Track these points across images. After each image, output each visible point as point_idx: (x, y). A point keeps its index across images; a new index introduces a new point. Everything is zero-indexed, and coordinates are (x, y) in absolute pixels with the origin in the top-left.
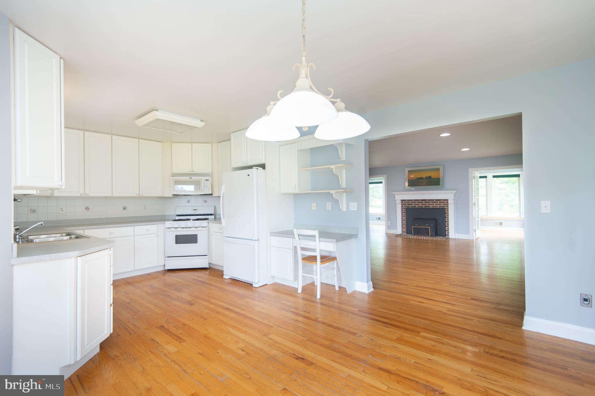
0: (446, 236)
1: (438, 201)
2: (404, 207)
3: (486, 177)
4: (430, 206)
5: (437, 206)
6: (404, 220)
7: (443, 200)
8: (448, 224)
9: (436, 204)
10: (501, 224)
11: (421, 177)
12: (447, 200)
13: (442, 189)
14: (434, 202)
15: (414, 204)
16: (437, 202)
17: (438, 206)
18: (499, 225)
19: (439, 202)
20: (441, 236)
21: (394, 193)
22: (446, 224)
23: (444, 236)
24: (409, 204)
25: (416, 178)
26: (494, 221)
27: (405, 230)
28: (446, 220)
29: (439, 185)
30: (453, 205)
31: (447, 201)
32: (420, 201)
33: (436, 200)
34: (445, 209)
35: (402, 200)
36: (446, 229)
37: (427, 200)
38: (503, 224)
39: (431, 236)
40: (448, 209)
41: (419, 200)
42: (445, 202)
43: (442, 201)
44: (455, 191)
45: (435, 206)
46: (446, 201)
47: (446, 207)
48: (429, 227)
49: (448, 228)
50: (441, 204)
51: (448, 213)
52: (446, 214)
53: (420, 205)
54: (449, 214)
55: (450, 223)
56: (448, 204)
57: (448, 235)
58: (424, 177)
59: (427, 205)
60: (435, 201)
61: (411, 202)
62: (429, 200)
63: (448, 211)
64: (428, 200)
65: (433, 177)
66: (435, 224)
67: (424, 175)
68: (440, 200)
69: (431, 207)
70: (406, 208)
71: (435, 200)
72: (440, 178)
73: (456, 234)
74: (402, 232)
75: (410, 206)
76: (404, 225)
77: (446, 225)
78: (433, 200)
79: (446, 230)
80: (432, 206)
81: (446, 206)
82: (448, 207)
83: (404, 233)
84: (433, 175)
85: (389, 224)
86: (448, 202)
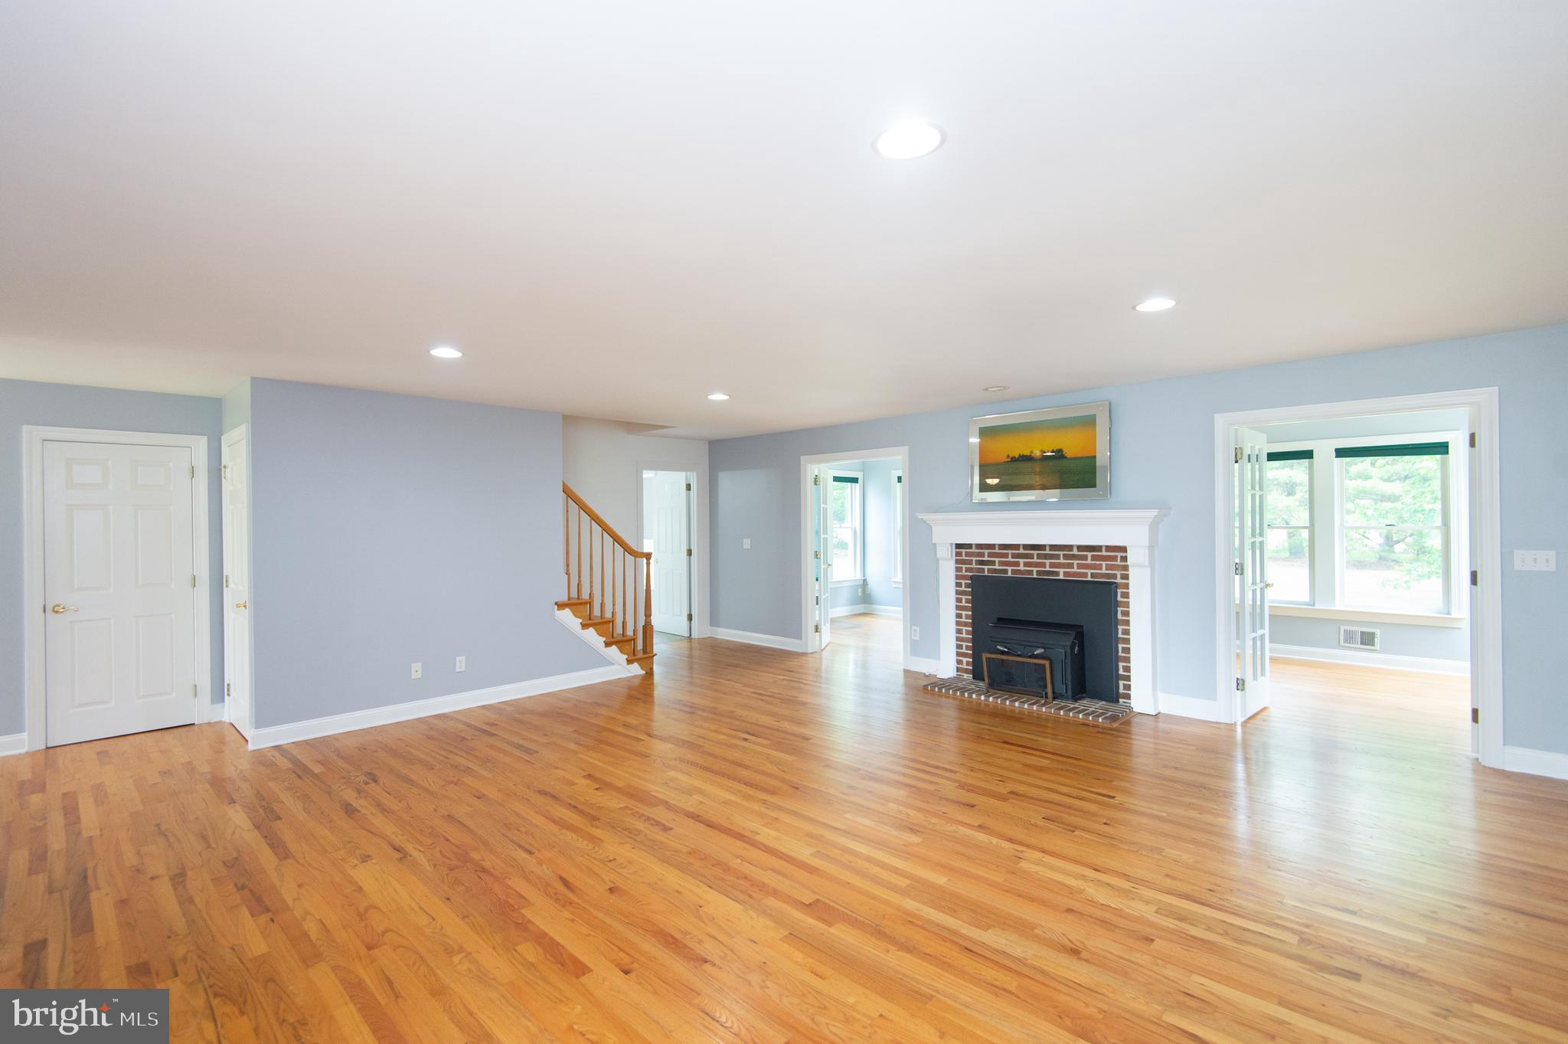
0: (1121, 700)
1: (1090, 554)
2: (964, 573)
3: (1308, 455)
4: (1057, 574)
5: (1085, 575)
6: (966, 624)
7: (1109, 548)
8: (1127, 650)
9: (1080, 566)
10: (1367, 639)
11: (1027, 453)
12: (1124, 549)
13: (1106, 498)
14: (1074, 557)
15: (1001, 563)
16: (1085, 558)
17: (1089, 572)
18: (1362, 643)
19: (1094, 558)
20: (1101, 699)
21: (927, 517)
22: (1117, 651)
23: (1112, 702)
24: (982, 563)
25: (1008, 456)
26: (1339, 628)
27: (968, 663)
28: (1120, 631)
29: (1094, 486)
30: (1148, 571)
31: (1124, 554)
32: (1022, 551)
33: (1080, 548)
34: (1116, 587)
35: (958, 546)
36: (1121, 672)
37: (1048, 548)
38: (1377, 641)
39: (1054, 698)
40: (1127, 586)
41: (1016, 547)
42: (1114, 558)
43: (1104, 553)
44: (1154, 513)
45: (1075, 574)
46: (1119, 555)
47: (1119, 580)
48: (1047, 663)
49: (1127, 669)
50: (1100, 567)
51: (1127, 605)
52: (1119, 609)
53: (1022, 568)
54: (1132, 610)
55: (1133, 646)
56: (1126, 568)
57: (1128, 697)
58: (1037, 453)
59: (1048, 569)
60: (1075, 552)
61: (990, 555)
62: (1053, 547)
63: (1126, 595)
64: (1050, 546)
65: (1069, 452)
66: (1072, 647)
67: (1040, 445)
68: (1097, 548)
69: (1061, 577)
70: (971, 578)
71: (1075, 549)
72: (1095, 457)
73: (1160, 694)
74: (958, 670)
75: (986, 567)
76: (964, 644)
77: (1120, 654)
78: (1070, 547)
79: (1118, 675)
80: (1065, 573)
81: (1119, 573)
82: (1126, 577)
83: (966, 676)
84: (1071, 444)
85: (915, 636)
86: (1125, 559)
